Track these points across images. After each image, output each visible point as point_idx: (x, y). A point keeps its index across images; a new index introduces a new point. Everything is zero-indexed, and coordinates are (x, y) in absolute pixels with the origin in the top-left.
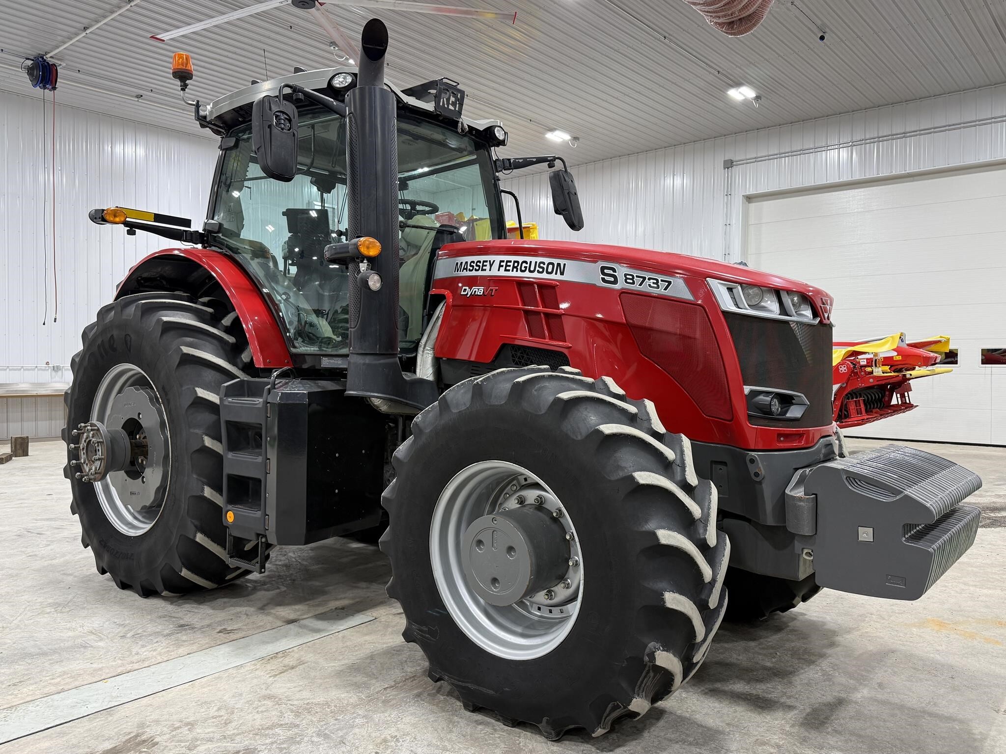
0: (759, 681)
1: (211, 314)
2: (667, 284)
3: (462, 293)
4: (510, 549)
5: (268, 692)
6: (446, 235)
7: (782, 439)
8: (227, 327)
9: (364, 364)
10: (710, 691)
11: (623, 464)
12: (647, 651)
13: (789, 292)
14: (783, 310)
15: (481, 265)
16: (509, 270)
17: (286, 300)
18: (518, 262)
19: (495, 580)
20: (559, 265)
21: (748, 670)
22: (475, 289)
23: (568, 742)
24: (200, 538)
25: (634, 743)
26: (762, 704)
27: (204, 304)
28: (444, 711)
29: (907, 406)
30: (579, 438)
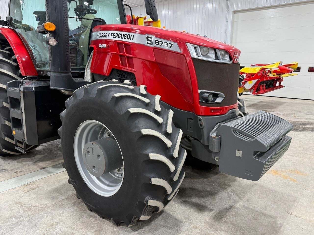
0: (203, 197)
1: (8, 54)
2: (171, 45)
3: (99, 47)
4: (99, 156)
5: (19, 201)
6: (97, 22)
7: (212, 111)
8: (14, 59)
9: (55, 76)
10: (184, 201)
11: (138, 125)
12: (145, 200)
13: (220, 49)
14: (217, 58)
15: (105, 35)
16: (114, 37)
17: (34, 49)
18: (117, 34)
19: (94, 167)
20: (131, 35)
21: (200, 192)
22: (103, 45)
23: (122, 226)
24: (7, 139)
25: (147, 227)
26: (201, 208)
27: (7, 50)
28: (81, 210)
29: (281, 86)
30: (122, 114)
